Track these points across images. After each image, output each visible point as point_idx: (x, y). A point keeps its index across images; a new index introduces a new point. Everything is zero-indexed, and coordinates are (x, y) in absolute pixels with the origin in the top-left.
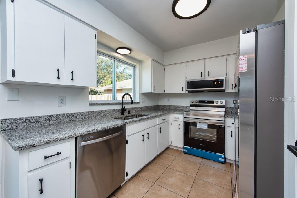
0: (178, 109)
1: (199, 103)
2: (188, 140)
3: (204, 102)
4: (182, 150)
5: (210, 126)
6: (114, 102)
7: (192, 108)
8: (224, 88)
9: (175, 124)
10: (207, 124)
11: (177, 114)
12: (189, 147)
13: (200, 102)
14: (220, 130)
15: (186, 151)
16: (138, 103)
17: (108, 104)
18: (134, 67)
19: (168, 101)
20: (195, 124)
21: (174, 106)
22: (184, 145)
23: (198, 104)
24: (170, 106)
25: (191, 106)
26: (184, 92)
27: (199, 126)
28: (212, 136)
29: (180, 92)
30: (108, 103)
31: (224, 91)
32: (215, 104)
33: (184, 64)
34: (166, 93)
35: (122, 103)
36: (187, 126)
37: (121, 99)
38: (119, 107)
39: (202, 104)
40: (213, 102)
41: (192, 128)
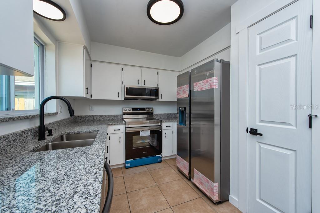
0: (107, 119)
1: (132, 111)
3: (136, 109)
7: (124, 117)
10: (149, 131)
11: (117, 124)
12: (132, 160)
13: (133, 109)
15: (129, 165)
16: (57, 114)
18: (42, 45)
19: (91, 109)
21: (101, 116)
24: (94, 116)
25: (124, 114)
27: (142, 134)
30: (10, 118)
34: (93, 98)
35: (42, 116)
39: (135, 112)
41: (135, 137)
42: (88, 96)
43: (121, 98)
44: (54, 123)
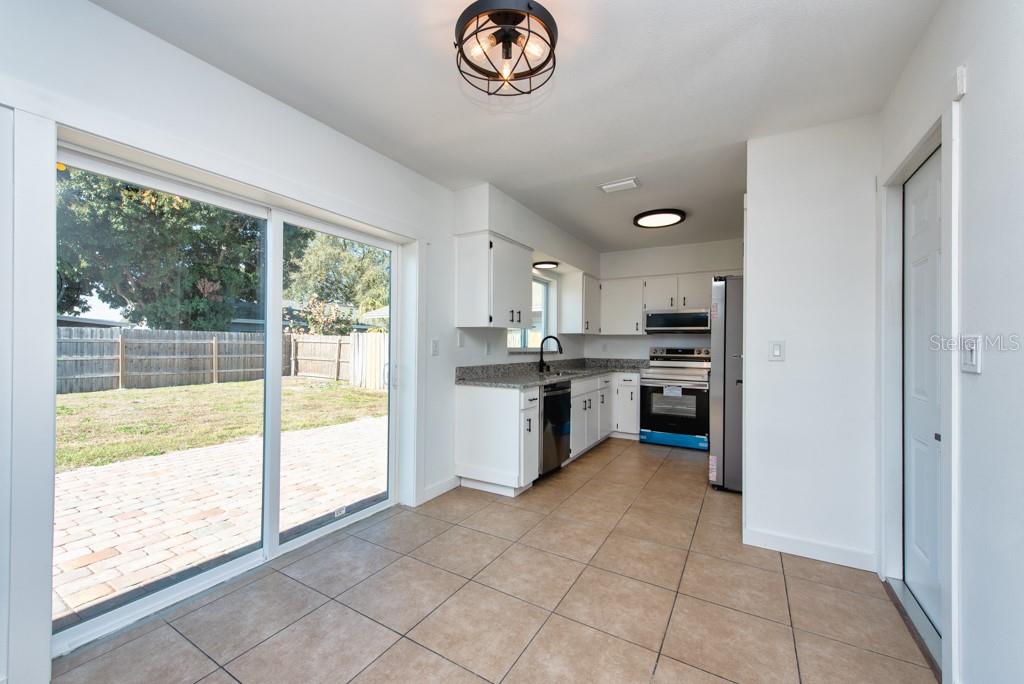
1: (666, 353)
2: (648, 419)
3: (675, 351)
4: (637, 438)
5: (686, 392)
6: (525, 350)
7: (653, 363)
8: (709, 328)
9: (625, 392)
10: (681, 388)
11: (628, 372)
12: (650, 431)
13: (669, 351)
14: (701, 397)
15: (645, 438)
16: (553, 353)
17: (519, 353)
18: (547, 284)
19: (605, 348)
20: (660, 390)
21: (617, 360)
22: (642, 427)
23: (665, 355)
24: (608, 360)
25: (652, 358)
26: (638, 332)
27: (666, 392)
28: (689, 408)
29: (632, 331)
31: (708, 332)
32: (696, 355)
33: (640, 282)
34: (602, 333)
35: (542, 353)
36: (647, 393)
37: (539, 346)
38: (537, 359)
39: (673, 354)
40: (691, 351)
41: (655, 397)
42: (590, 332)
43: (641, 331)
44: (554, 362)
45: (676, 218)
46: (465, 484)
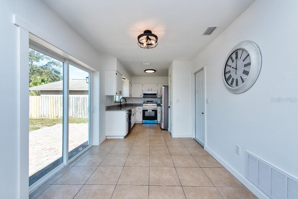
2: (145, 118)
3: (149, 101)
4: (142, 122)
5: (153, 110)
7: (144, 104)
9: (139, 112)
12: (145, 120)
13: (148, 101)
14: (155, 111)
17: (115, 102)
19: (132, 101)
20: (147, 110)
21: (135, 104)
22: (143, 120)
23: (147, 102)
24: (133, 104)
25: (144, 103)
26: (141, 97)
27: (148, 111)
28: (153, 114)
29: (140, 97)
31: (156, 97)
32: (153, 102)
33: (141, 85)
34: (132, 97)
35: (121, 102)
36: (144, 111)
37: (120, 100)
38: (120, 104)
39: (148, 102)
40: (152, 101)
41: (146, 112)
42: (130, 97)
43: (142, 97)
45: (154, 71)
46: (108, 138)
